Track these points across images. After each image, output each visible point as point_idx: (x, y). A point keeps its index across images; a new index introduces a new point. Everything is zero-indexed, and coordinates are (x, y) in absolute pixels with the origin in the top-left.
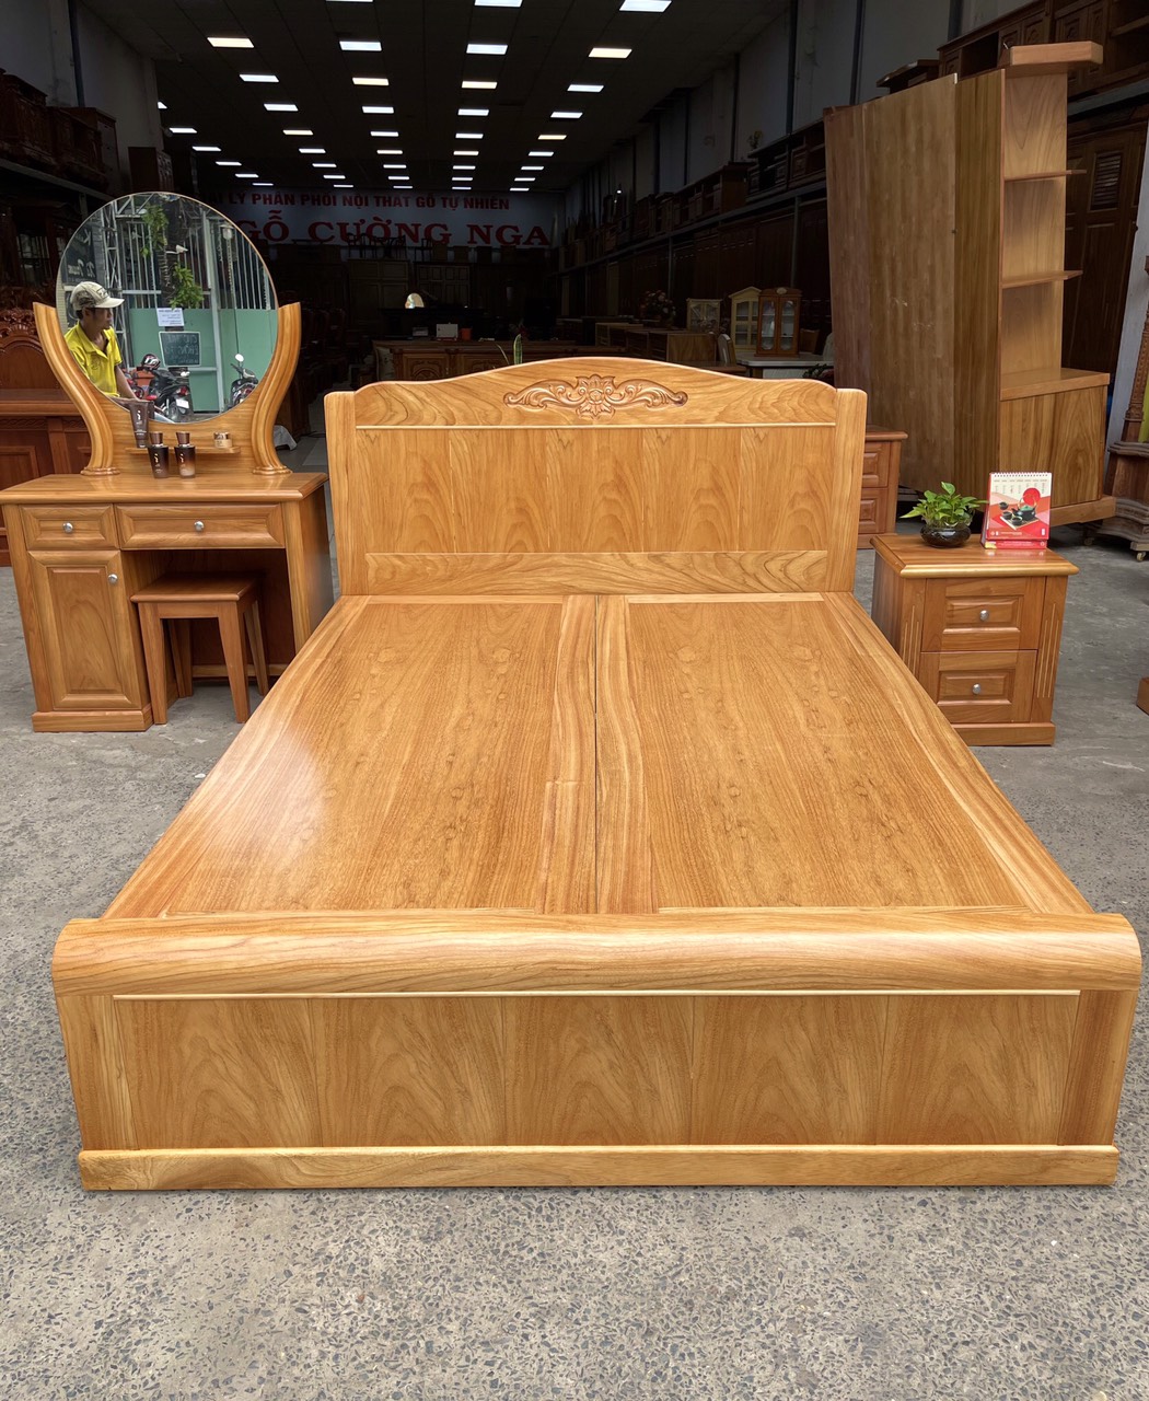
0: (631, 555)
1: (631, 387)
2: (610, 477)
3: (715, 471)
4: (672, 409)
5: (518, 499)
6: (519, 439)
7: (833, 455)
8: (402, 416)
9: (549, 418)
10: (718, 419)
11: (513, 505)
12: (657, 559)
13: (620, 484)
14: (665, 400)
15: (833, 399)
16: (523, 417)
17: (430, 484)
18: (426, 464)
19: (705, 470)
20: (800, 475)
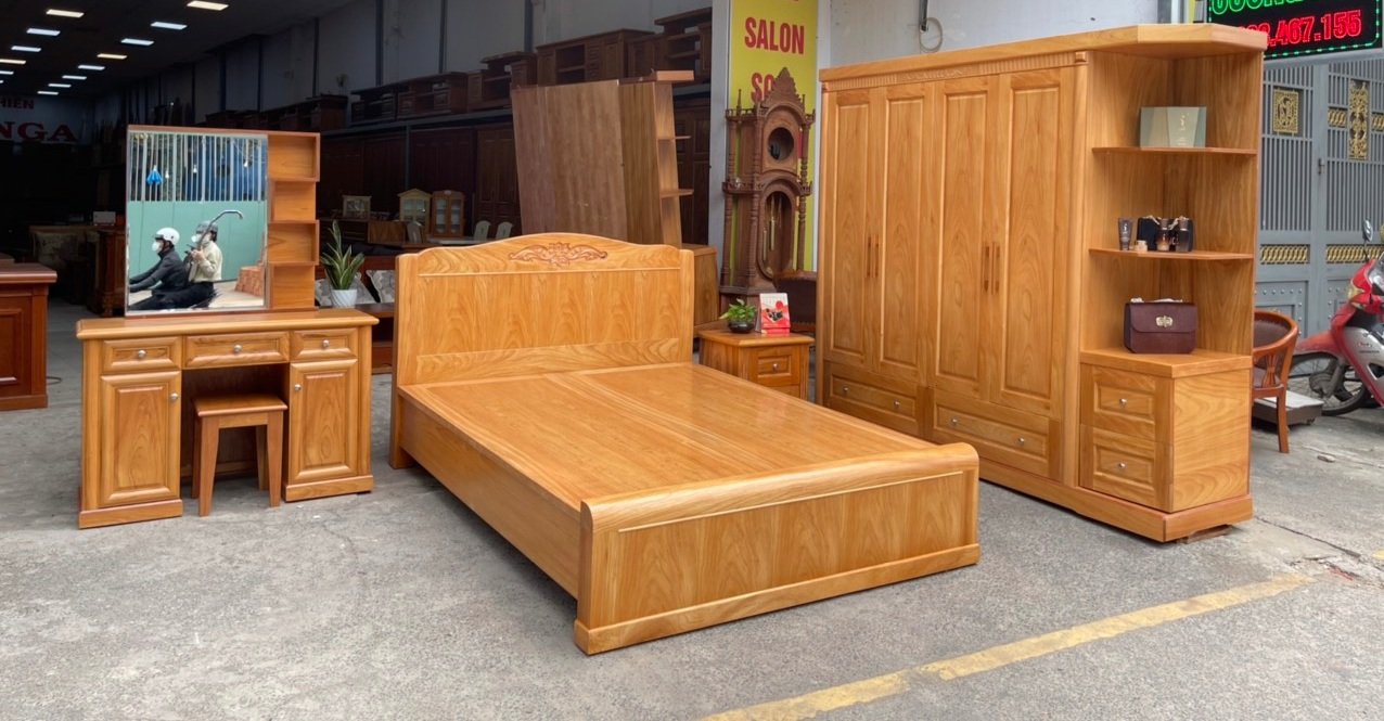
0: (578, 346)
1: (577, 249)
2: (567, 300)
3: (622, 295)
4: (599, 261)
5: (514, 316)
6: (516, 280)
7: (680, 285)
8: (447, 268)
9: (534, 268)
10: (623, 266)
11: (510, 320)
12: (591, 348)
13: (572, 304)
14: (596, 256)
15: (678, 255)
16: (519, 267)
17: (462, 309)
18: (460, 297)
19: (617, 295)
20: (665, 296)
